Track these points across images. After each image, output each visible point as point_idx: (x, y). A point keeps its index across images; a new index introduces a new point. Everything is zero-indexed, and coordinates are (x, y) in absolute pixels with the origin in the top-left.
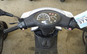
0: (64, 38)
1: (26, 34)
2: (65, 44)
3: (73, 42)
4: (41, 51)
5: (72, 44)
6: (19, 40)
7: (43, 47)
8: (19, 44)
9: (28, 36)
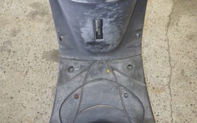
0: (160, 18)
1: (30, 9)
2: (164, 37)
3: (189, 30)
4: (80, 63)
5: (187, 36)
6: (9, 28)
7: (90, 47)
8: (9, 42)
9: (39, 17)
